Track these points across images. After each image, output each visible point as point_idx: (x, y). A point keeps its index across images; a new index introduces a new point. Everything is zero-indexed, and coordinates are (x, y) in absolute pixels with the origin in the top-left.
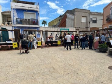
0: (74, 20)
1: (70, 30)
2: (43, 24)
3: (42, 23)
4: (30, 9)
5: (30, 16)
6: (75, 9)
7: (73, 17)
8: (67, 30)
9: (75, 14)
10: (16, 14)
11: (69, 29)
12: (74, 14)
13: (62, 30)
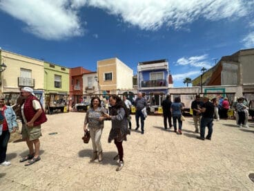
0: (238, 71)
1: (226, 91)
2: (186, 84)
3: (184, 82)
4: (156, 68)
5: (156, 77)
6: (239, 52)
7: (235, 66)
8: (221, 91)
9: (239, 60)
10: (141, 76)
11: (224, 89)
12: (237, 62)
13: (208, 91)
